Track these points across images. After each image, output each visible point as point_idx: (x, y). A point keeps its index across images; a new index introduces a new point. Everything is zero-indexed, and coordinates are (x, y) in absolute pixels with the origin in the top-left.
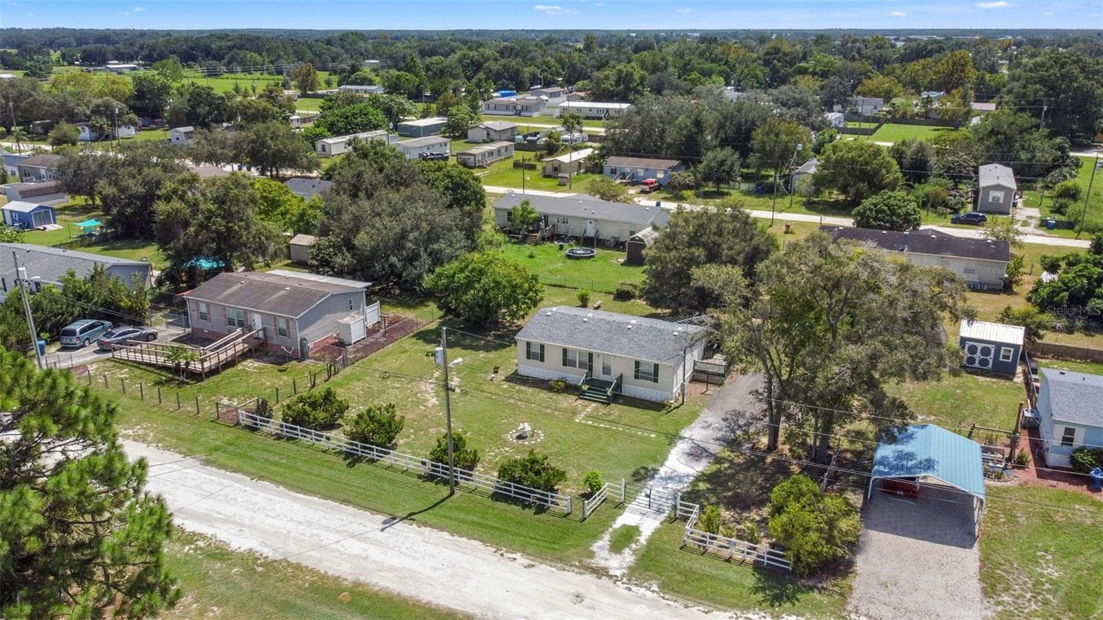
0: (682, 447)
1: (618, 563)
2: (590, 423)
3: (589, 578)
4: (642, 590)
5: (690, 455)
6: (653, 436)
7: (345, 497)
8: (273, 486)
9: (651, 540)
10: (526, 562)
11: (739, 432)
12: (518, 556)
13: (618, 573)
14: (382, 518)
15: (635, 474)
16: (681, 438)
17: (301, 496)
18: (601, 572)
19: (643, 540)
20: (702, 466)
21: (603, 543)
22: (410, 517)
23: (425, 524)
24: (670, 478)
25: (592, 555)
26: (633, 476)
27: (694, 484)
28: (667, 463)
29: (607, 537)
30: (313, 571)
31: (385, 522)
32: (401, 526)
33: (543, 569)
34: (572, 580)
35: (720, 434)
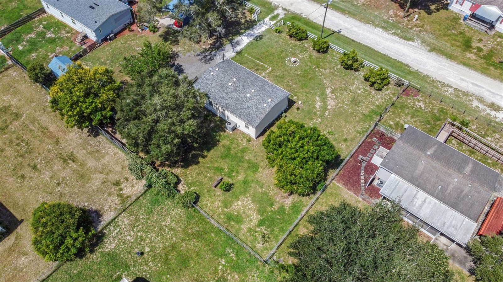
0: (238, 48)
1: (280, 11)
2: (266, 66)
3: (287, 8)
4: (277, 4)
5: (238, 44)
6: (246, 55)
7: (354, 43)
8: (380, 51)
9: (268, 15)
10: (302, 14)
11: (214, 52)
12: (304, 16)
13: (280, 9)
14: (342, 33)
15: (261, 39)
16: (237, 52)
17: (369, 46)
18: (284, 9)
19: (270, 16)
20: (238, 38)
21: (281, 16)
22: (334, 33)
23: (329, 29)
24: (251, 35)
25: (285, 14)
26: (262, 38)
27: (245, 32)
28: (248, 41)
29: (279, 18)
30: (357, 20)
31: (341, 32)
32: (336, 30)
33: (298, 12)
34: (292, 9)
35: (221, 52)
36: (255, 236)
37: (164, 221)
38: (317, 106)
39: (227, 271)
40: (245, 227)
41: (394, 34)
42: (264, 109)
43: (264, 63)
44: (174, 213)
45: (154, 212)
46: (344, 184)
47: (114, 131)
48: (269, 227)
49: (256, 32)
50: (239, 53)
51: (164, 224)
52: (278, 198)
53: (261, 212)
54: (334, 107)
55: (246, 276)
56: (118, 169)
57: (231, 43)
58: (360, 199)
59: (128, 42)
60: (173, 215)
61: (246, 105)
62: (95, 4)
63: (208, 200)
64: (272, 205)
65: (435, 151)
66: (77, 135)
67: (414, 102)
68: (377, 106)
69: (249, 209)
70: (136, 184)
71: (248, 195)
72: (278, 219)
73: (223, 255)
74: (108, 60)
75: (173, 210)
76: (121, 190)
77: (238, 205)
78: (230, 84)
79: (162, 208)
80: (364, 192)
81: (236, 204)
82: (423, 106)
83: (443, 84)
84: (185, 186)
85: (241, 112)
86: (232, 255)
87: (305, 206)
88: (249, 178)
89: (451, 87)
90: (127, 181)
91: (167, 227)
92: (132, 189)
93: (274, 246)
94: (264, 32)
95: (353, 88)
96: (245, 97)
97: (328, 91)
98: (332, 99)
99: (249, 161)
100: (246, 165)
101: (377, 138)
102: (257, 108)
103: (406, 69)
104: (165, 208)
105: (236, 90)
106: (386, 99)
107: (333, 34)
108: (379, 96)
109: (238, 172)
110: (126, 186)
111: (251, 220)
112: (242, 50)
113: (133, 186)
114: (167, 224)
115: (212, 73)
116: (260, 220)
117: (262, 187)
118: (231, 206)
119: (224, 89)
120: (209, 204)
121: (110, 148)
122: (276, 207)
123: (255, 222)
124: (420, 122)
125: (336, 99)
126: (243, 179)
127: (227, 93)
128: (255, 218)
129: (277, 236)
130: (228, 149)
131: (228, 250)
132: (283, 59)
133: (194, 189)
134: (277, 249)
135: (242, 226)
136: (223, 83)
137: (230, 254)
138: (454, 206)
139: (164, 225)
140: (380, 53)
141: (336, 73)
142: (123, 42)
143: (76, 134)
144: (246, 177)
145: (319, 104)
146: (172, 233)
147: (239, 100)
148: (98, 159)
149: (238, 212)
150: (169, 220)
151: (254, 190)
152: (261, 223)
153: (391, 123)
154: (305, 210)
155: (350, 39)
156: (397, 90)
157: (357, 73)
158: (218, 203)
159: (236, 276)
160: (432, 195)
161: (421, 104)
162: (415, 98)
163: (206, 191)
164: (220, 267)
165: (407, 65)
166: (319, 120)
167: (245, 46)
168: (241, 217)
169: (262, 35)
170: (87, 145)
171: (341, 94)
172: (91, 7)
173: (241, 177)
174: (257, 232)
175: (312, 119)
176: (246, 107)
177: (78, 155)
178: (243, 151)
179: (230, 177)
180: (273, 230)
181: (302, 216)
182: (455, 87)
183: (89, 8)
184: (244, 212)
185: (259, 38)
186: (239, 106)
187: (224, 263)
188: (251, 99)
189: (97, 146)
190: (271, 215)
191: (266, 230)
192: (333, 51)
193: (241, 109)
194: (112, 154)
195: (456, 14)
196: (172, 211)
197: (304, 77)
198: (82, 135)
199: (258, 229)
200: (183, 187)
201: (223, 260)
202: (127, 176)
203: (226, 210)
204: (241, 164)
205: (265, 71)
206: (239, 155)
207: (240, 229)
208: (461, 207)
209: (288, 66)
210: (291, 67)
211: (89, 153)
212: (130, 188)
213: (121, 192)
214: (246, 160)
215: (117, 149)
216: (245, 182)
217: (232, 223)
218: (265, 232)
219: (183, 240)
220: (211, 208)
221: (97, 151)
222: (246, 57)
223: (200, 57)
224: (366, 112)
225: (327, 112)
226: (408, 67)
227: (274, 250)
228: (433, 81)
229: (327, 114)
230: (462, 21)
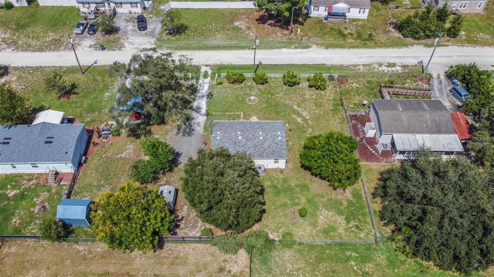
0: (204, 111)
1: (203, 69)
2: (237, 113)
3: (208, 64)
4: (197, 64)
5: (200, 108)
6: (214, 113)
7: (278, 66)
8: (299, 63)
9: (199, 76)
10: (223, 63)
11: (187, 124)
12: (226, 64)
13: (203, 67)
14: (263, 64)
15: (212, 95)
16: (205, 115)
18: (207, 66)
19: (201, 76)
20: (195, 104)
21: (210, 72)
23: (253, 65)
24: (202, 97)
25: (211, 69)
27: (195, 97)
28: (205, 102)
29: (209, 74)
32: (257, 63)
33: (219, 63)
34: (211, 63)
35: (193, 121)
36: (353, 231)
37: (286, 269)
38: (300, 121)
39: (361, 267)
40: (341, 230)
41: (295, 48)
42: (281, 141)
43: (234, 112)
44: (287, 257)
45: (272, 268)
46: (366, 161)
47: (172, 233)
48: (354, 219)
49: (204, 92)
50: (208, 114)
51: (288, 270)
52: (340, 197)
53: (340, 213)
54: (310, 116)
55: (376, 260)
56: (209, 258)
57: (193, 110)
58: (384, 163)
59: (104, 156)
60: (288, 259)
61: (266, 146)
62: (47, 138)
63: (300, 231)
64: (341, 204)
65: (402, 106)
66: (143, 258)
67: (350, 86)
68: (333, 100)
69: (331, 217)
70: (236, 258)
71: (321, 208)
72: (354, 210)
73: (348, 259)
74: (101, 181)
75: (284, 256)
76: (230, 272)
77: (322, 220)
78: (240, 138)
79: (275, 261)
80: (381, 158)
81: (320, 220)
82: (357, 85)
83: (354, 66)
84: (274, 233)
85: (266, 153)
86: (353, 254)
87: (360, 190)
88: (310, 197)
89: (360, 65)
90: (227, 262)
91: (293, 271)
92: (238, 265)
93: (371, 228)
94: (209, 89)
95: (307, 96)
96: (259, 140)
97: (296, 107)
98: (303, 111)
99: (297, 186)
100: (298, 189)
101: (354, 120)
102: (275, 143)
103: (325, 67)
104: (277, 259)
105: (248, 140)
106: (334, 93)
107: (258, 67)
108: (328, 93)
109: (298, 198)
110: (230, 266)
111: (340, 223)
112: (207, 111)
113: (236, 262)
114: (291, 268)
115: (218, 138)
116: (345, 218)
117: (323, 197)
118: (318, 224)
119: (238, 144)
120: (303, 233)
121: (185, 248)
122: (345, 203)
123: (344, 223)
124: (366, 96)
125: (305, 109)
126: (305, 200)
127: (243, 146)
128: (340, 220)
129: (366, 221)
130: (275, 187)
131: (348, 253)
132: (243, 102)
133: (282, 231)
134: (374, 229)
135: (339, 231)
136: (233, 140)
137: (352, 255)
138: (439, 132)
139: (290, 271)
140: (300, 65)
141: (287, 92)
142: (98, 158)
143: (141, 258)
144: (306, 198)
145: (299, 119)
146: (301, 272)
147: (257, 145)
148: (185, 264)
149: (327, 224)
150: (289, 265)
151: (321, 202)
152: (348, 220)
153: (352, 106)
154: (363, 192)
155: (273, 65)
156: (334, 83)
157: (300, 85)
158: (308, 229)
159: (370, 265)
160: (424, 133)
161: (355, 84)
162: (348, 82)
163: (291, 226)
164: (355, 268)
165: (323, 65)
166: (310, 129)
167: (207, 107)
168: (332, 226)
169: (210, 93)
170: (161, 260)
171: (305, 104)
172: (46, 142)
173: (303, 200)
174: (351, 228)
175: (306, 132)
176: (266, 147)
177: (164, 273)
178: (285, 181)
179: (296, 204)
180: (359, 220)
181: (365, 197)
182: (362, 64)
183: (46, 144)
184: (331, 222)
185: (210, 96)
186: (261, 150)
187: (354, 264)
188: (265, 140)
189: (172, 254)
190: (348, 211)
191: (355, 222)
192: (271, 78)
193: (265, 150)
194: (191, 251)
195: (317, 18)
196: (284, 258)
197: (270, 106)
198: (148, 255)
199: (351, 225)
200: (273, 235)
201: (352, 262)
202: (223, 258)
203: (318, 228)
204: (294, 191)
205: (241, 117)
206: (286, 186)
207: (340, 234)
208: (443, 130)
209: (252, 105)
210: (255, 105)
211: (172, 264)
212: (235, 265)
213: (232, 273)
214: (294, 186)
215: (192, 244)
216: (309, 201)
217: (331, 234)
218: (356, 224)
219: (314, 270)
220: (307, 234)
221: (176, 258)
222: (215, 114)
223: (181, 134)
224: (332, 108)
225: (309, 121)
226: (325, 65)
227: (373, 231)
228: (346, 67)
229: (310, 123)
230: (324, 21)
